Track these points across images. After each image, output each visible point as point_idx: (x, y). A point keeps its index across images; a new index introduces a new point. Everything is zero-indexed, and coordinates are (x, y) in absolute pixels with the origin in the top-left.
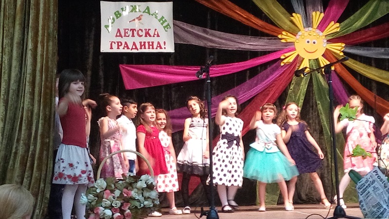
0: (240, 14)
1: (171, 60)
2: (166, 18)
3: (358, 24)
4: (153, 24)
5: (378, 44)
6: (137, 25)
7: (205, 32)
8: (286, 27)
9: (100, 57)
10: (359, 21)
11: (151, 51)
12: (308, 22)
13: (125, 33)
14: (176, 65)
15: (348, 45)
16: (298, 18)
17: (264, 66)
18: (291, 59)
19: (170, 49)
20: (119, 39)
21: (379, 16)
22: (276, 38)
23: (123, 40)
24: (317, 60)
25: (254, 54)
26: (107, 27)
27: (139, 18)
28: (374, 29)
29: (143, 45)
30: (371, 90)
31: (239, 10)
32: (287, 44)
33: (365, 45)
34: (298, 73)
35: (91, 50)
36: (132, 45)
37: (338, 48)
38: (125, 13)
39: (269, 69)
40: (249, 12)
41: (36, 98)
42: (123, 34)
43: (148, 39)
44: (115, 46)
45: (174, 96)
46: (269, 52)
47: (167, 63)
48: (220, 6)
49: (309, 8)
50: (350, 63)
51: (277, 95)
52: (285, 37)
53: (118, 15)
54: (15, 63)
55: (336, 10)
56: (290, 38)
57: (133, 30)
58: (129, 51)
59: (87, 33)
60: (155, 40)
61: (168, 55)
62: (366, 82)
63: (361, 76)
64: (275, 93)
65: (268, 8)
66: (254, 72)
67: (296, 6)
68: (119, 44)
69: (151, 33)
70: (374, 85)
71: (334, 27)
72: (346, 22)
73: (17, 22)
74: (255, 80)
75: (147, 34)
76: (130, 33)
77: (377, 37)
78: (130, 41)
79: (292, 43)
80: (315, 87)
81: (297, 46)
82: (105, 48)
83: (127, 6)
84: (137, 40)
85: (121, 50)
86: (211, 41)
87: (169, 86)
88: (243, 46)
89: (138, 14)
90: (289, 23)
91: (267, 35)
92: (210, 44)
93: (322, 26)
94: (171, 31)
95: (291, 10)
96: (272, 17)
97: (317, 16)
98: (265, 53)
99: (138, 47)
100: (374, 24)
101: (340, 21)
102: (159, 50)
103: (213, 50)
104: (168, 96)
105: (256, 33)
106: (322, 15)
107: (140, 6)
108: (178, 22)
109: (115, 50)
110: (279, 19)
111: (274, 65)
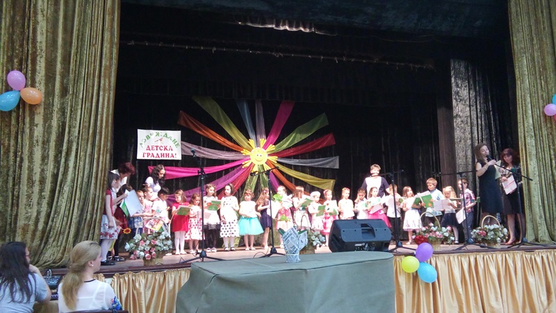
0: (220, 139)
1: (179, 164)
2: (176, 140)
3: (285, 146)
4: (169, 143)
5: (295, 157)
6: (159, 144)
7: (199, 148)
8: (245, 147)
9: (137, 162)
10: (285, 144)
11: (167, 158)
12: (258, 144)
13: (152, 148)
14: (182, 166)
15: (279, 157)
16: (252, 142)
17: (233, 168)
18: (248, 165)
19: (179, 157)
20: (148, 151)
21: (296, 142)
22: (240, 152)
23: (151, 152)
24: (262, 165)
25: (228, 162)
26: (141, 144)
27: (161, 140)
28: (294, 149)
29: (163, 155)
30: (291, 182)
31: (218, 136)
32: (246, 156)
33: (289, 157)
34: (253, 174)
35: (131, 158)
36: (156, 155)
37: (274, 159)
38: (152, 137)
39: (236, 170)
40: (225, 137)
41: (98, 186)
42: (151, 148)
43: (166, 152)
44: (146, 155)
45: (180, 184)
46: (236, 161)
47: (177, 166)
48: (209, 134)
49: (258, 136)
50: (281, 168)
51: (240, 185)
52: (245, 152)
53: (148, 137)
54: (87, 166)
55: (273, 138)
56: (248, 153)
57: (157, 147)
58: (154, 158)
59: (129, 147)
60: (170, 152)
61: (178, 161)
62: (289, 178)
63: (287, 174)
64: (239, 183)
65: (235, 136)
66: (227, 171)
67: (252, 135)
68: (148, 154)
69: (168, 148)
70: (293, 179)
71: (272, 148)
72: (278, 144)
73: (89, 143)
74: (228, 176)
75: (165, 149)
76: (155, 148)
77: (294, 154)
78: (155, 153)
79: (249, 156)
80: (261, 180)
81: (251, 157)
82: (140, 156)
83: (154, 132)
84: (159, 152)
85: (150, 158)
86: (203, 154)
87: (177, 179)
88: (221, 157)
89: (160, 138)
90: (247, 144)
91: (235, 151)
92: (202, 155)
93: (265, 147)
94: (179, 148)
95: (248, 138)
96: (237, 141)
97: (263, 141)
98: (233, 161)
99: (160, 156)
100: (293, 146)
101: (275, 144)
102: (172, 158)
103: (203, 158)
104: (177, 185)
105: (229, 150)
106: (266, 141)
107: (162, 133)
108: (184, 143)
109: (146, 158)
110: (242, 142)
111: (238, 168)
